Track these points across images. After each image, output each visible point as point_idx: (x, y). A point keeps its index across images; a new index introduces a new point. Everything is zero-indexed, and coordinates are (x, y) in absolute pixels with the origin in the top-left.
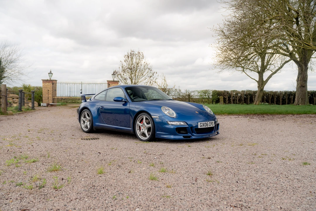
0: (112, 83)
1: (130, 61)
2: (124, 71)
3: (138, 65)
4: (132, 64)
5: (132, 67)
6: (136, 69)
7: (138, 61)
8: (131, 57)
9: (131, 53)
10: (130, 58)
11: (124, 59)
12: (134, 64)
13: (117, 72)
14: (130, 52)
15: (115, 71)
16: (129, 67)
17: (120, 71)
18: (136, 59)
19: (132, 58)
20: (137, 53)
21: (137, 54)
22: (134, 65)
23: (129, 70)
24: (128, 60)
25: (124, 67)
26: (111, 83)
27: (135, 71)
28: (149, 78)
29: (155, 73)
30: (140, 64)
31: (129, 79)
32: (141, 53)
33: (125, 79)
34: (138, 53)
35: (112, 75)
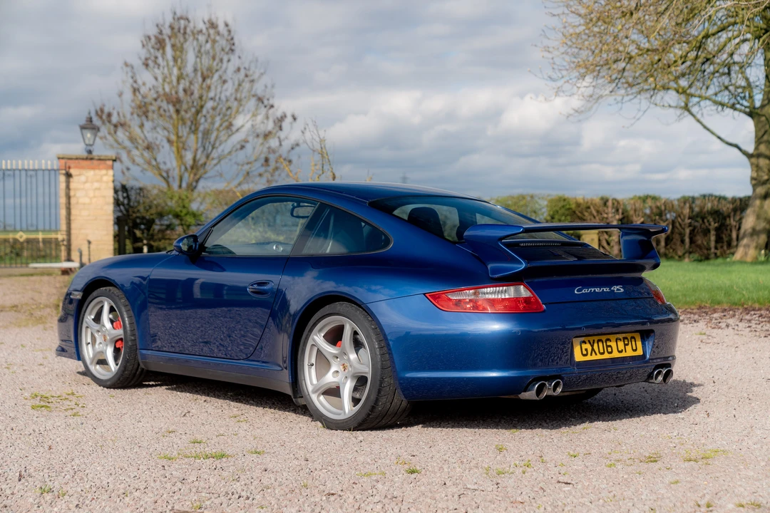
0: (83, 168)
1: (171, 63)
2: (143, 110)
3: (208, 81)
4: (179, 78)
5: (181, 94)
6: (201, 98)
7: (206, 61)
8: (173, 46)
9: (172, 28)
10: (169, 49)
11: (144, 54)
12: (192, 75)
13: (109, 115)
14: (169, 19)
15: (102, 111)
16: (167, 89)
17: (124, 107)
18: (199, 54)
19: (179, 49)
20: (201, 26)
21: (204, 31)
22: (191, 83)
23: (164, 105)
24: (160, 60)
25: (143, 90)
26: (76, 167)
27: (193, 110)
28: (261, 140)
29: (289, 119)
30: (216, 77)
31: (167, 145)
32: (221, 28)
33: (148, 148)
34: (208, 25)
35: (83, 128)
